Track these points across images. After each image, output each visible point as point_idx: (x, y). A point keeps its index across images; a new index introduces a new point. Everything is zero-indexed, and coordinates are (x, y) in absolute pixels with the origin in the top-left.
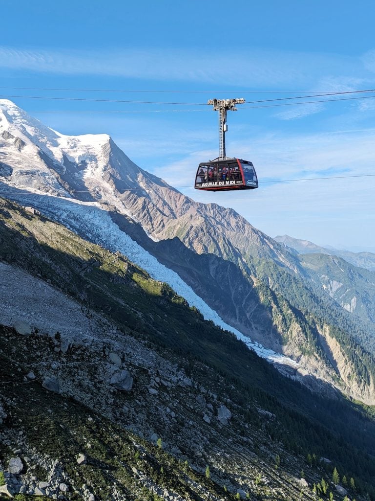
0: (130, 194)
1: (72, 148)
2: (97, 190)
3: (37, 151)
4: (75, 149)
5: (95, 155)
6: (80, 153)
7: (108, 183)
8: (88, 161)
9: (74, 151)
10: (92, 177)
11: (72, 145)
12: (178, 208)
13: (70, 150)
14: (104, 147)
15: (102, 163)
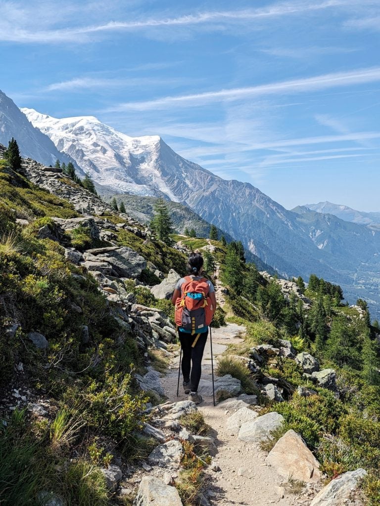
0: (170, 177)
1: (135, 148)
2: (150, 176)
3: (114, 154)
4: (137, 149)
5: (150, 151)
6: (141, 151)
7: (158, 170)
8: (145, 156)
9: (137, 150)
10: (148, 167)
11: (136, 146)
12: (206, 184)
13: (134, 149)
14: (156, 146)
15: (154, 157)
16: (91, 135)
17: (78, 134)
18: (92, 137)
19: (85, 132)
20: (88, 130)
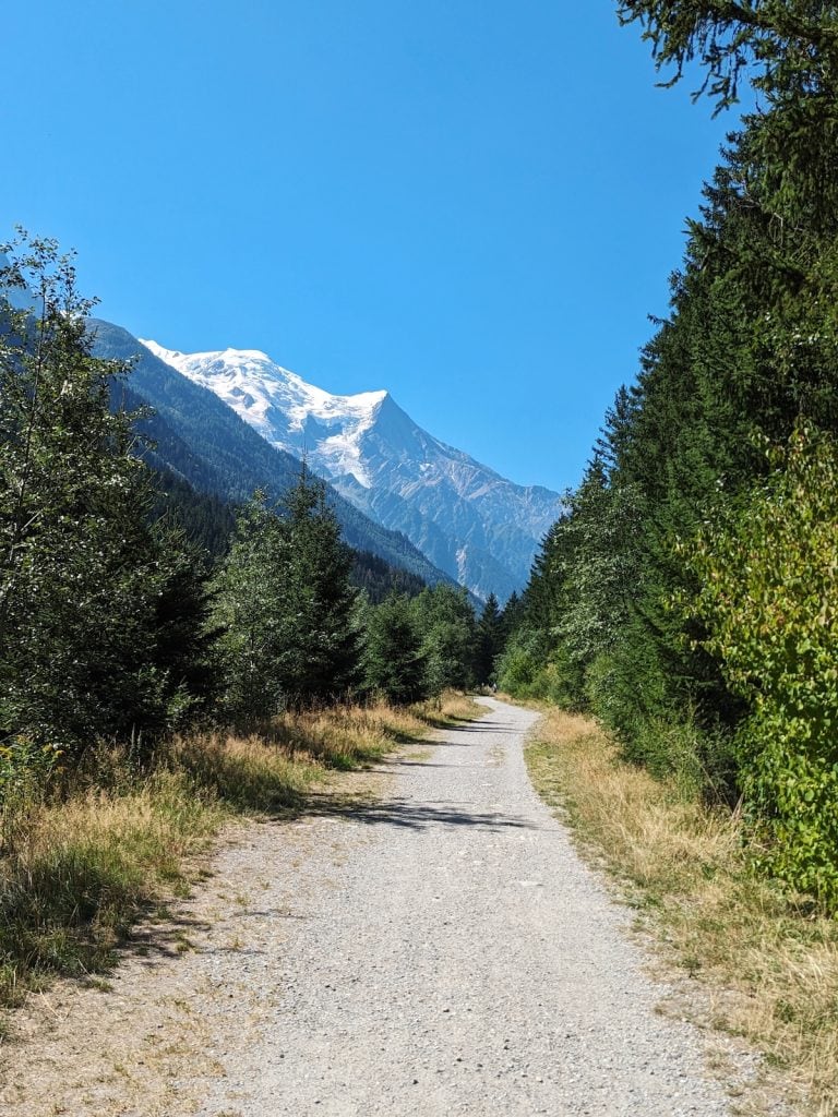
5: (359, 417)
16: (234, 375)
17: (210, 374)
18: (235, 379)
19: (225, 371)
20: (231, 367)
